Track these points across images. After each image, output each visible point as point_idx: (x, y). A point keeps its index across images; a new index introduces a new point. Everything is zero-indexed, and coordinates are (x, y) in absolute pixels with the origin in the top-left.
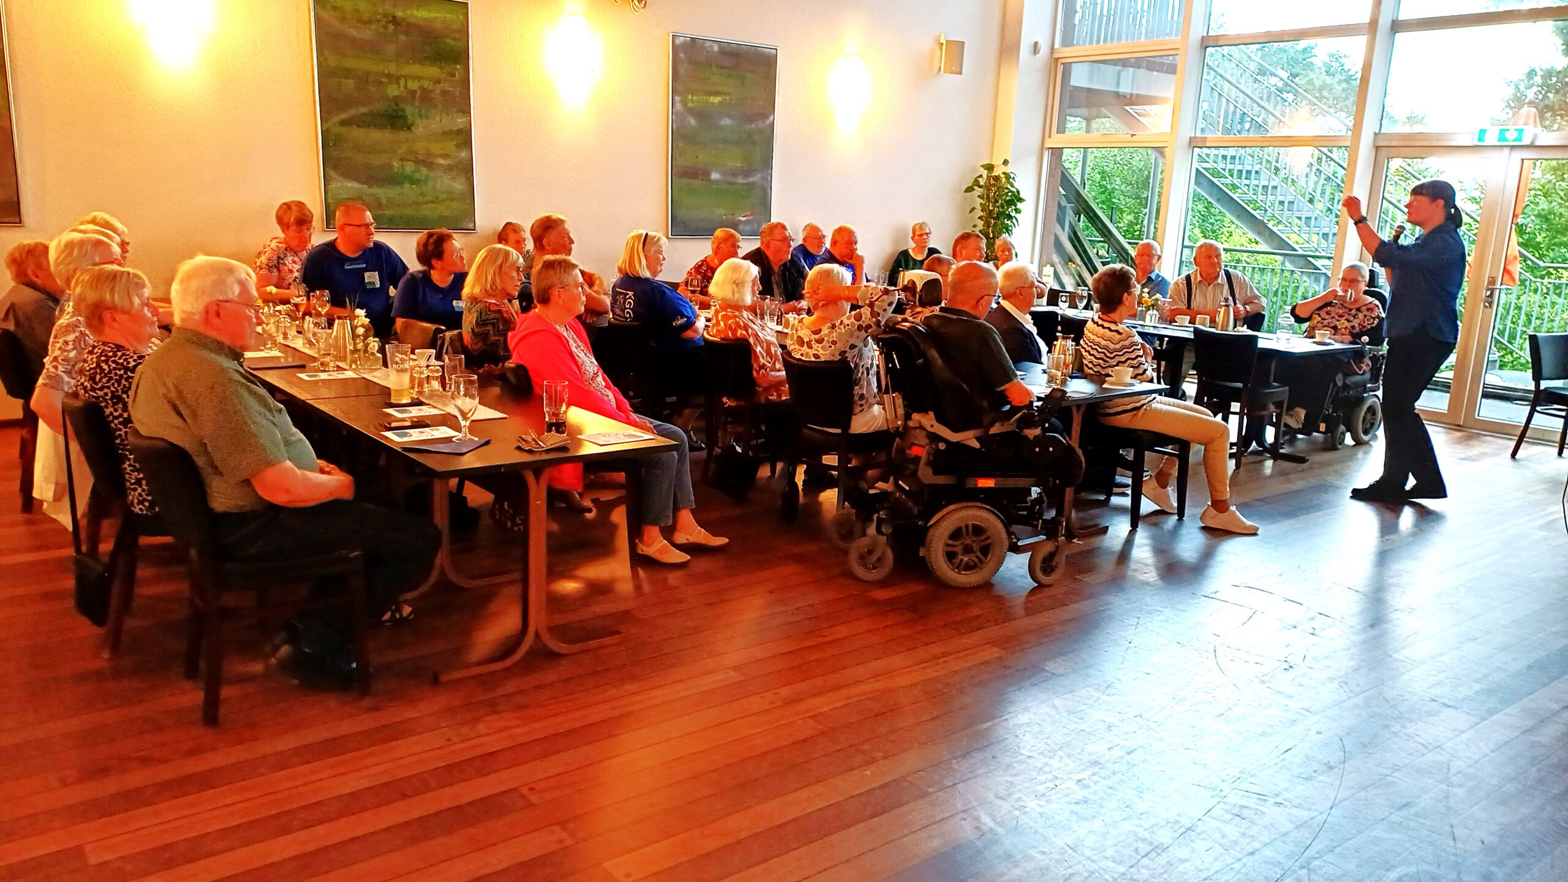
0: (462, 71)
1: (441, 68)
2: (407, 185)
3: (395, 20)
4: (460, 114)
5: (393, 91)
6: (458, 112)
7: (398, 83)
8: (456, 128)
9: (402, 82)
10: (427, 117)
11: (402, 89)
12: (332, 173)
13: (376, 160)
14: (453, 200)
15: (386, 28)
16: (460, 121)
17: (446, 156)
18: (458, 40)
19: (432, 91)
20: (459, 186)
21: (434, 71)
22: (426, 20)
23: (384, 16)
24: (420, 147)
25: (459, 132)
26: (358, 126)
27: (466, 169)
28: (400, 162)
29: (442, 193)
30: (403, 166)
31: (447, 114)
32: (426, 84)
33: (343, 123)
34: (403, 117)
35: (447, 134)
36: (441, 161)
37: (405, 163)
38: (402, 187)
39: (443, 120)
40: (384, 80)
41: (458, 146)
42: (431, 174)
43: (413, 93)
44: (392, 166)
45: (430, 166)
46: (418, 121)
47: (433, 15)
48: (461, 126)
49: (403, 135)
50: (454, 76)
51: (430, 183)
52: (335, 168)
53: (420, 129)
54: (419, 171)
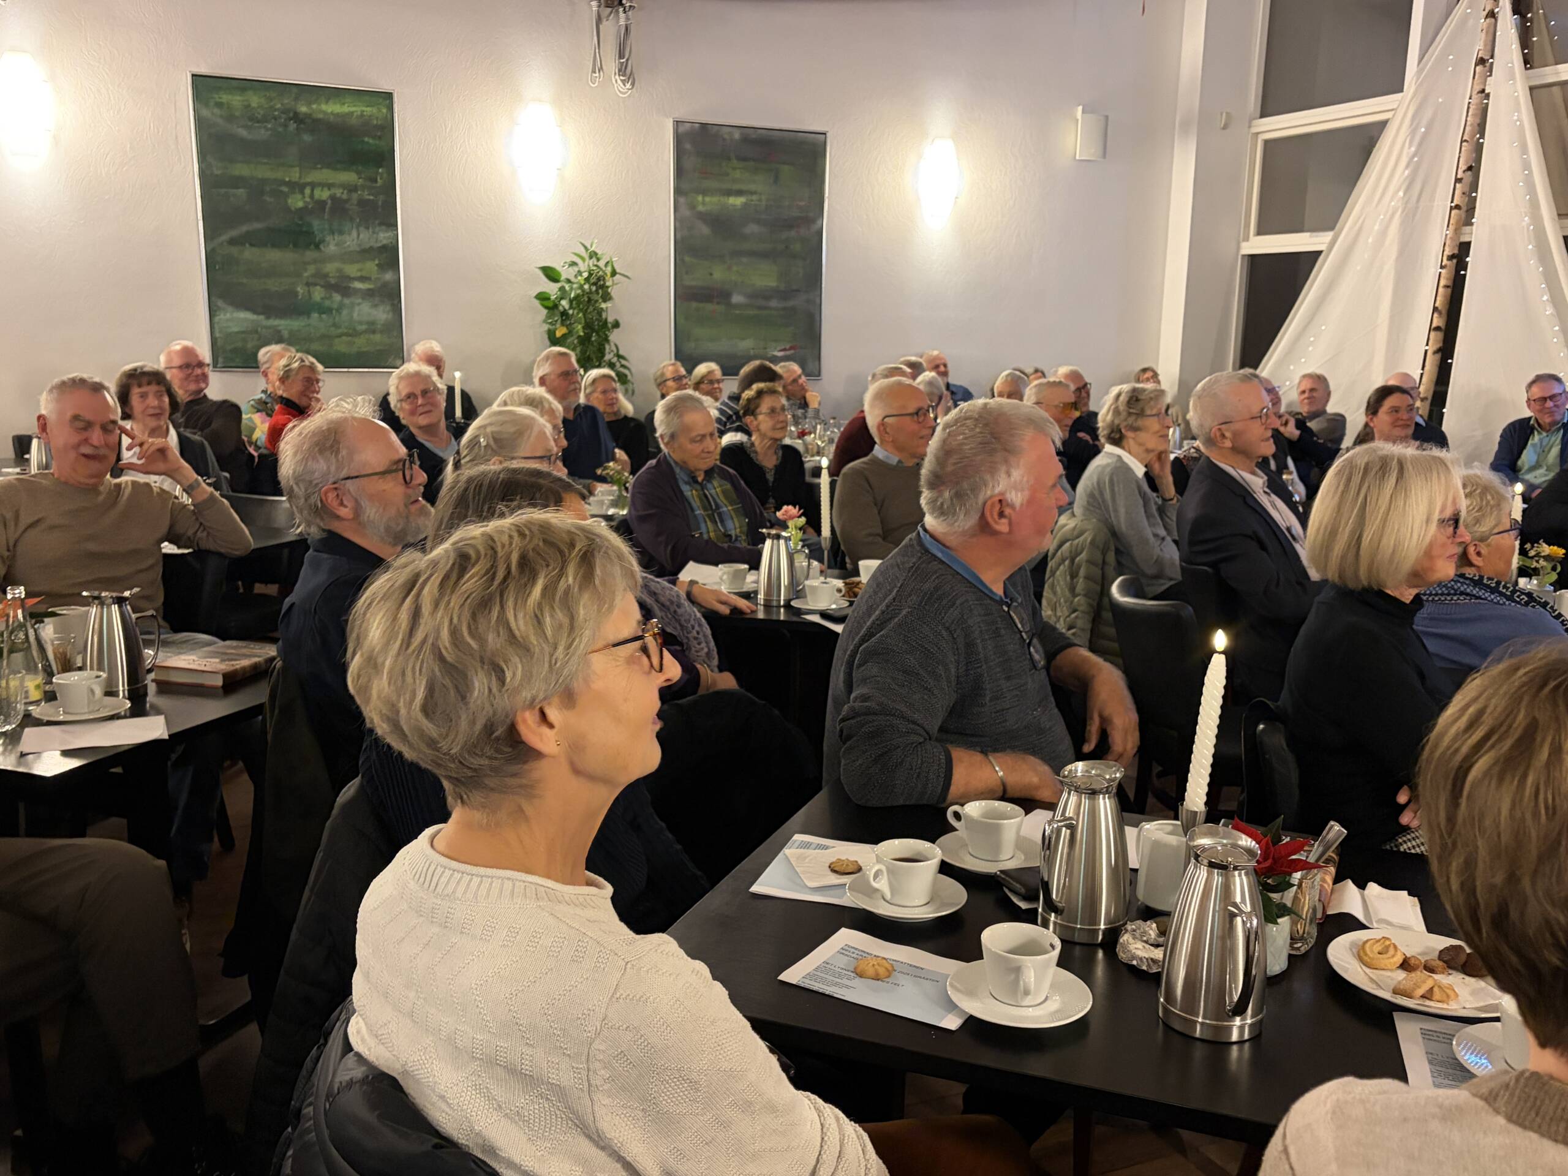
0: (385, 175)
1: (358, 173)
2: (315, 315)
3: (297, 117)
4: (384, 227)
5: (297, 202)
6: (381, 224)
7: (302, 192)
8: (379, 245)
9: (308, 191)
10: (341, 233)
11: (308, 199)
12: (220, 303)
13: (273, 285)
14: (374, 332)
15: (286, 126)
16: (383, 237)
17: (362, 279)
18: (380, 138)
19: (347, 201)
20: (382, 315)
21: (349, 177)
22: (338, 115)
23: (283, 112)
24: (330, 268)
25: (384, 248)
26: (252, 245)
27: (391, 295)
28: (307, 289)
29: (361, 323)
30: (309, 291)
31: (368, 228)
32: (338, 192)
33: (232, 242)
34: (309, 234)
35: (366, 253)
36: (358, 285)
37: (312, 289)
38: (309, 317)
39: (361, 236)
40: (285, 189)
41: (380, 266)
42: (347, 301)
43: (322, 204)
44: (296, 294)
45: (346, 292)
46: (328, 238)
47: (346, 109)
48: (385, 242)
49: (310, 254)
50: (376, 181)
51: (345, 312)
52: (221, 296)
53: (331, 247)
54: (331, 297)
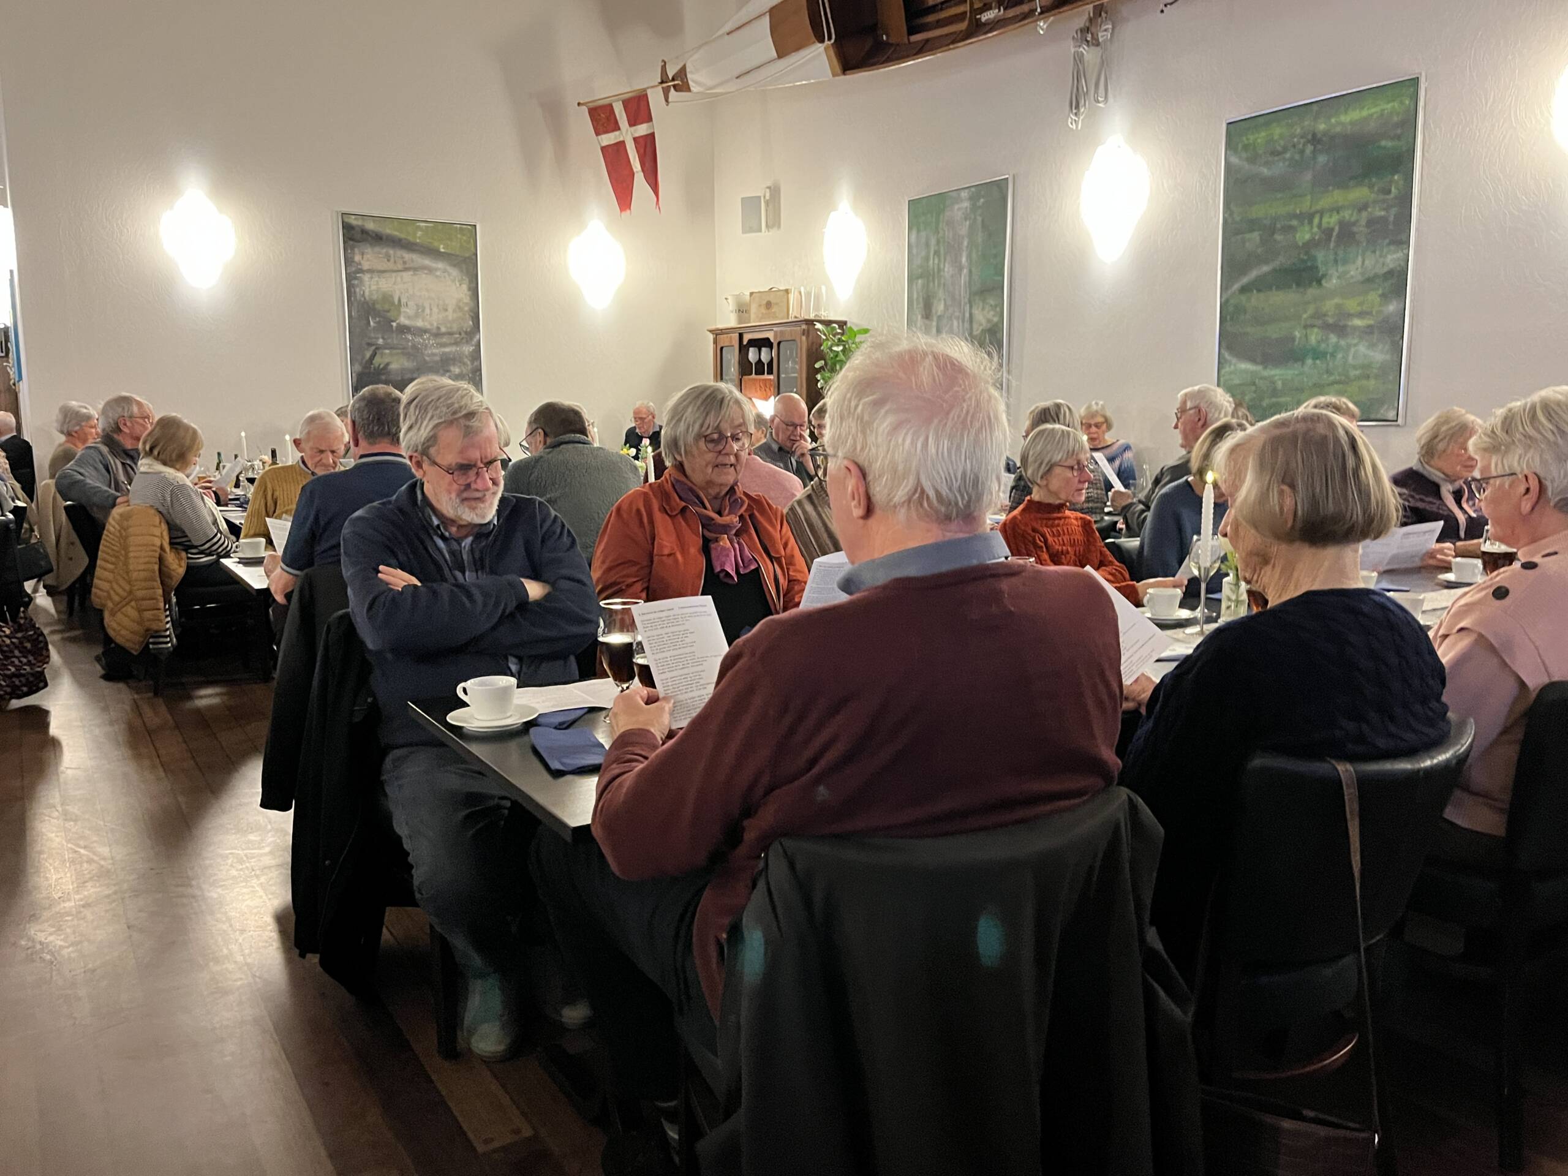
0: (1401, 182)
1: (1371, 187)
2: (1309, 362)
3: (1315, 139)
4: (1392, 248)
5: (1304, 235)
6: (1389, 244)
7: (1311, 222)
8: (1386, 269)
9: (1316, 221)
10: (1345, 262)
11: (1315, 229)
12: (1227, 355)
13: (1273, 332)
14: (1368, 377)
15: (1302, 152)
16: (1391, 259)
17: (1361, 315)
18: (1399, 137)
19: (1354, 224)
20: (1379, 355)
21: (1360, 193)
22: (1352, 123)
23: (1302, 137)
24: (1329, 305)
25: (1390, 273)
26: (1259, 291)
27: (1393, 330)
28: (1304, 332)
29: (1355, 367)
30: (1306, 336)
31: (1374, 252)
32: (1346, 215)
33: (1244, 290)
34: (1314, 268)
35: (1369, 281)
36: (1358, 322)
37: (1308, 331)
38: (1303, 364)
39: (1367, 262)
40: (1295, 223)
41: (1383, 296)
42: (1343, 343)
43: (1328, 232)
44: (1293, 339)
45: (1340, 329)
46: (1332, 271)
47: (1365, 113)
48: (1391, 266)
49: (1312, 292)
50: (1389, 192)
51: (1340, 356)
52: (1229, 348)
53: (1332, 282)
54: (1327, 339)
